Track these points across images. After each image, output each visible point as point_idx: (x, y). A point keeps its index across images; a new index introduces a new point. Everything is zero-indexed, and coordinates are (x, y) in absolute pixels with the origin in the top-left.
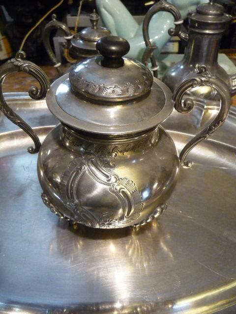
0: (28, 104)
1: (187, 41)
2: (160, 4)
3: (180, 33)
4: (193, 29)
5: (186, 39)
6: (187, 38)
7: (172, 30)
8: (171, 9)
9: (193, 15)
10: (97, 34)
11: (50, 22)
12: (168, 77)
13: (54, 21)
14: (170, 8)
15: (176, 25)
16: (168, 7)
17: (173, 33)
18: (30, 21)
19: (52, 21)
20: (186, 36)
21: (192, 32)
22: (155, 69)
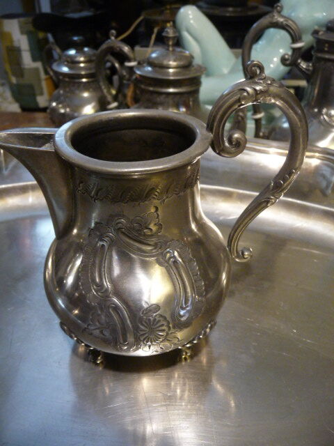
1: (309, 73)
2: (270, 17)
3: (299, 61)
4: (319, 55)
5: (308, 70)
6: (311, 68)
7: (287, 57)
8: (287, 25)
9: (321, 33)
10: (172, 57)
11: (107, 42)
12: (277, 130)
13: (112, 40)
14: (285, 23)
15: (294, 50)
16: (282, 22)
17: (288, 62)
19: (109, 41)
20: (308, 66)
21: (319, 59)
22: (259, 116)
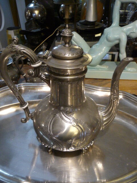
0: (35, 88)
18: (37, 43)
